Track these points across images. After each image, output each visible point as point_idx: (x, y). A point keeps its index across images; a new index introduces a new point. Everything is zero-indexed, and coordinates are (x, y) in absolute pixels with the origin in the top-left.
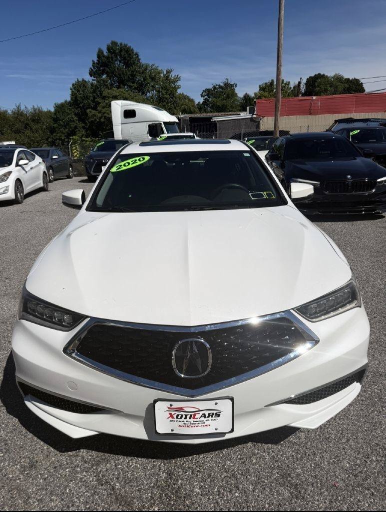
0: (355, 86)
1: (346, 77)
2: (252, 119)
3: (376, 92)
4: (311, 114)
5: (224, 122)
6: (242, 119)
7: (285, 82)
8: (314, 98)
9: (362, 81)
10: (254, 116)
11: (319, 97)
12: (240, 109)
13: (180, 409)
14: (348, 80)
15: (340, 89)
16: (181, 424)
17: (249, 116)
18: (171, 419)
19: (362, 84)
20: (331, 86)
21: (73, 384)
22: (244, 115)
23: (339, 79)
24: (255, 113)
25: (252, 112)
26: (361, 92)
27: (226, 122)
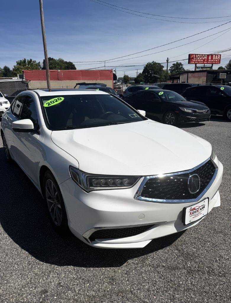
0: (70, 66)
1: (65, 60)
2: (22, 82)
3: (91, 70)
4: (59, 80)
5: (3, 83)
6: (16, 81)
7: (33, 61)
8: (59, 71)
9: (74, 63)
10: (24, 80)
11: (62, 71)
12: (3, 75)
13: (194, 209)
14: (66, 62)
15: (63, 67)
16: (194, 216)
17: (21, 80)
18: (191, 215)
19: (74, 65)
20: (58, 65)
21: (142, 215)
22: (15, 79)
23: (61, 61)
24: (24, 78)
25: (21, 77)
26: (74, 69)
27: (4, 83)
